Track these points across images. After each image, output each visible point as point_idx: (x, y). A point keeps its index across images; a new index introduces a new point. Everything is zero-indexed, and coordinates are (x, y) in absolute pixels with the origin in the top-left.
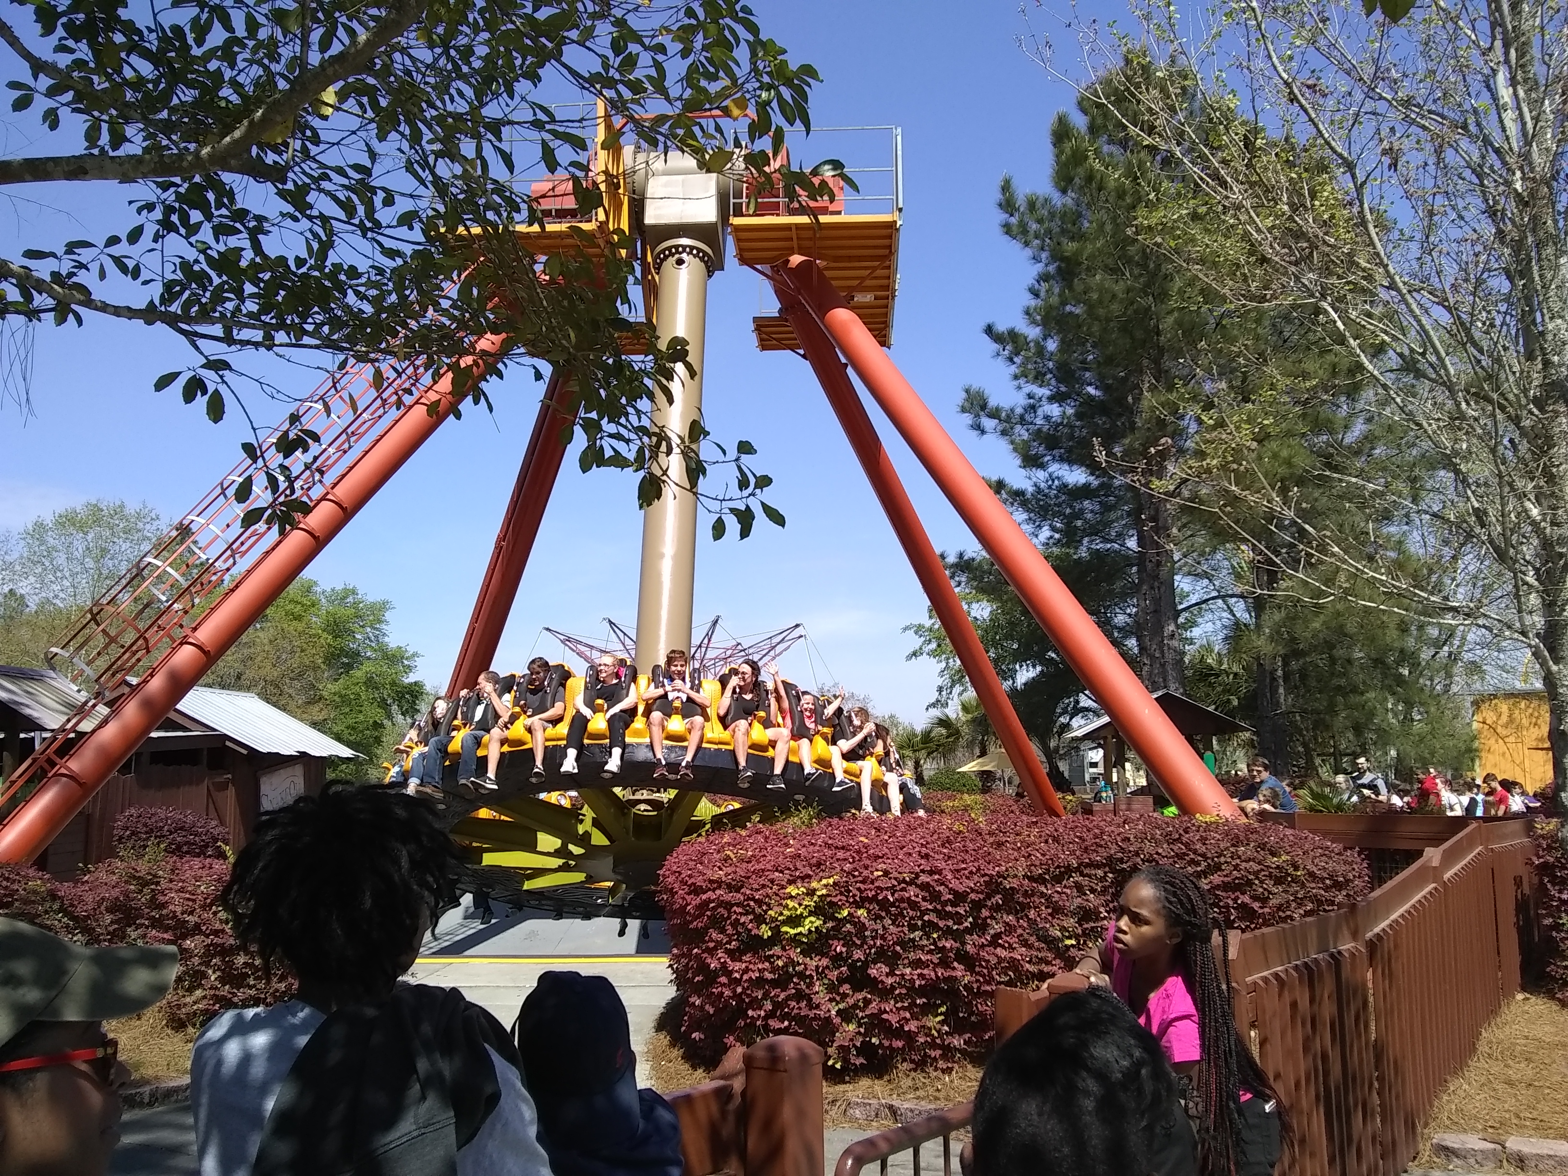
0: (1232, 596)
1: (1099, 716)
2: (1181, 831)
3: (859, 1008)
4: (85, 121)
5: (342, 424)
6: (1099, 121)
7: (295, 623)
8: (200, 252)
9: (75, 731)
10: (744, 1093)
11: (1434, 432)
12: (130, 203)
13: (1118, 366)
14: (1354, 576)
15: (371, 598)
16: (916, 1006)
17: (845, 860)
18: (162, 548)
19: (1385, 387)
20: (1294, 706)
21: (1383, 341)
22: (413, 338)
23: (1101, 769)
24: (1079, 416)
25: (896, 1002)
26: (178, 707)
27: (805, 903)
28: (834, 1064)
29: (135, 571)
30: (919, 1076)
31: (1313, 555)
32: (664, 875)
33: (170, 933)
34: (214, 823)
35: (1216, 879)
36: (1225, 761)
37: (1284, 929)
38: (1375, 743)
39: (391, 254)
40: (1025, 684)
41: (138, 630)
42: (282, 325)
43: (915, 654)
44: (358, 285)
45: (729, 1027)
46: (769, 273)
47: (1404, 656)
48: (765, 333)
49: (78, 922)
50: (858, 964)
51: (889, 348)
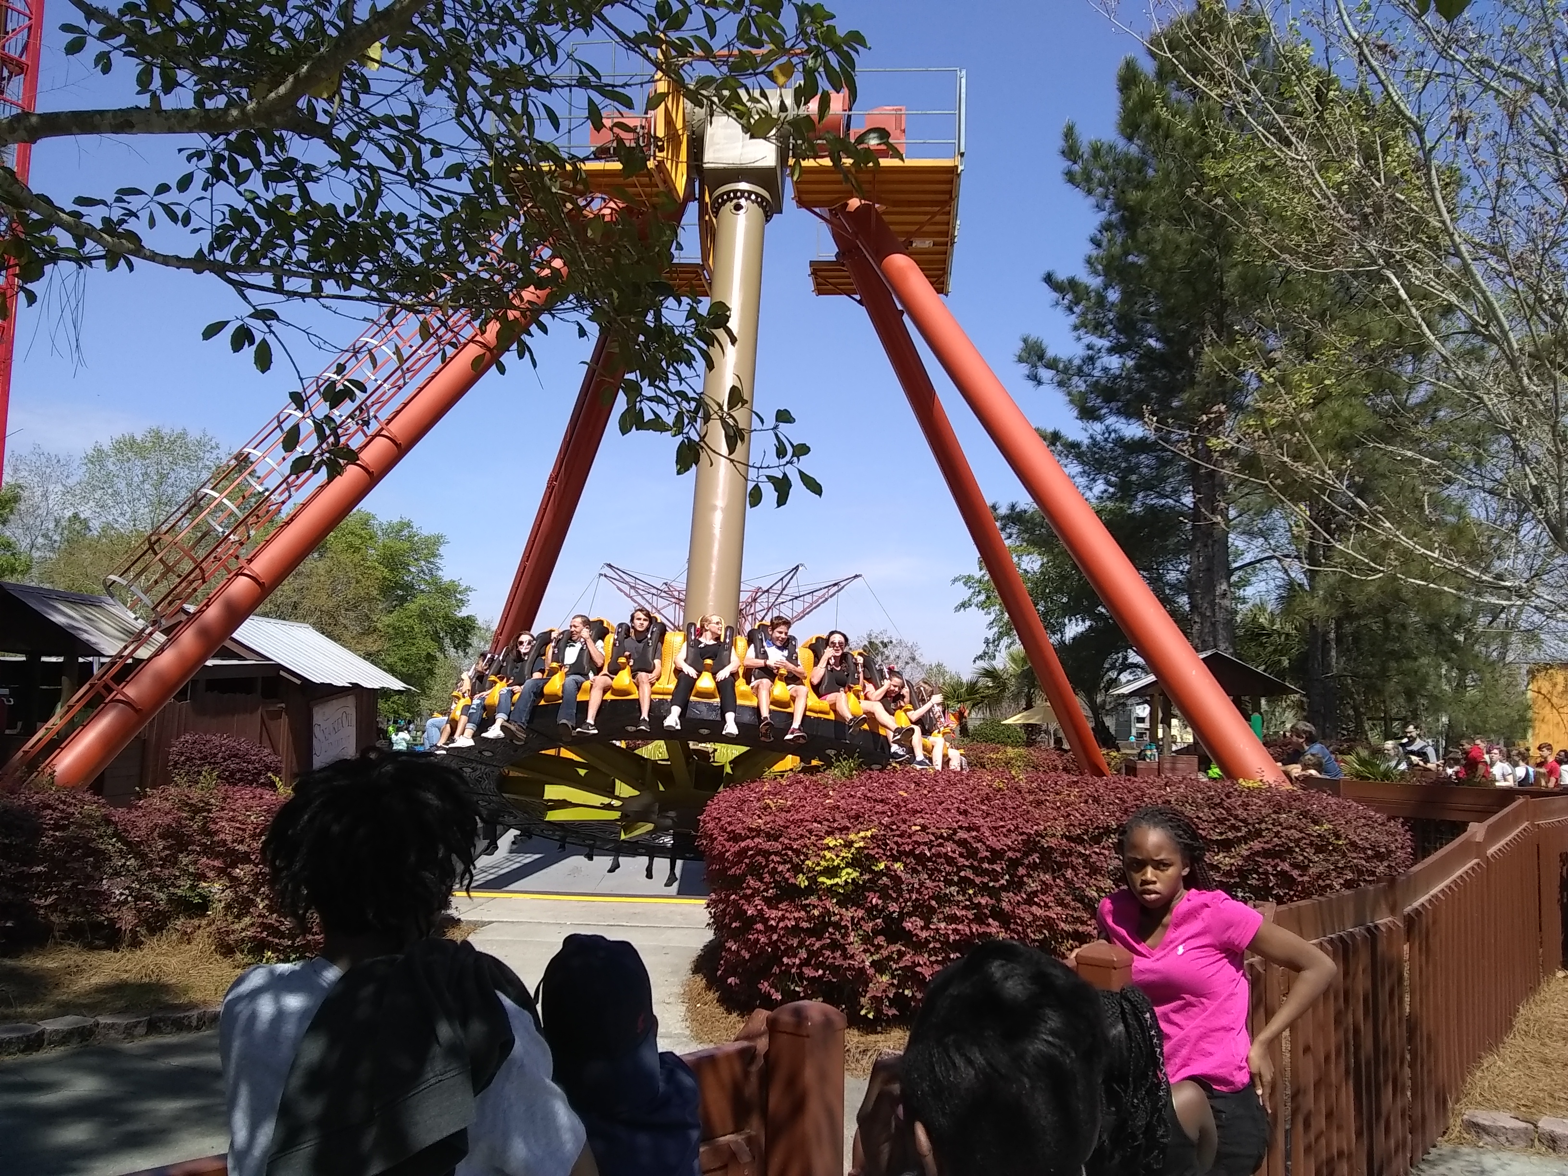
0: (1287, 556)
1: (1146, 674)
2: (1223, 796)
3: (893, 960)
4: (138, 65)
7: (351, 554)
8: (249, 201)
9: (132, 658)
10: (767, 1055)
11: (1495, 406)
12: (180, 150)
13: (1179, 318)
15: (425, 532)
17: (884, 813)
18: (220, 478)
20: (1345, 669)
23: (1146, 725)
24: (1138, 368)
25: (930, 956)
27: (843, 854)
28: (867, 1014)
29: (193, 500)
32: (704, 821)
33: (220, 860)
34: (267, 751)
35: (1256, 845)
36: (1273, 722)
37: (1320, 902)
38: (1426, 710)
40: (1074, 639)
41: (194, 561)
42: (330, 274)
43: (964, 605)
44: (407, 234)
45: (764, 973)
46: (827, 216)
47: (1459, 622)
48: (822, 277)
49: (131, 847)
50: (893, 917)
51: (946, 295)
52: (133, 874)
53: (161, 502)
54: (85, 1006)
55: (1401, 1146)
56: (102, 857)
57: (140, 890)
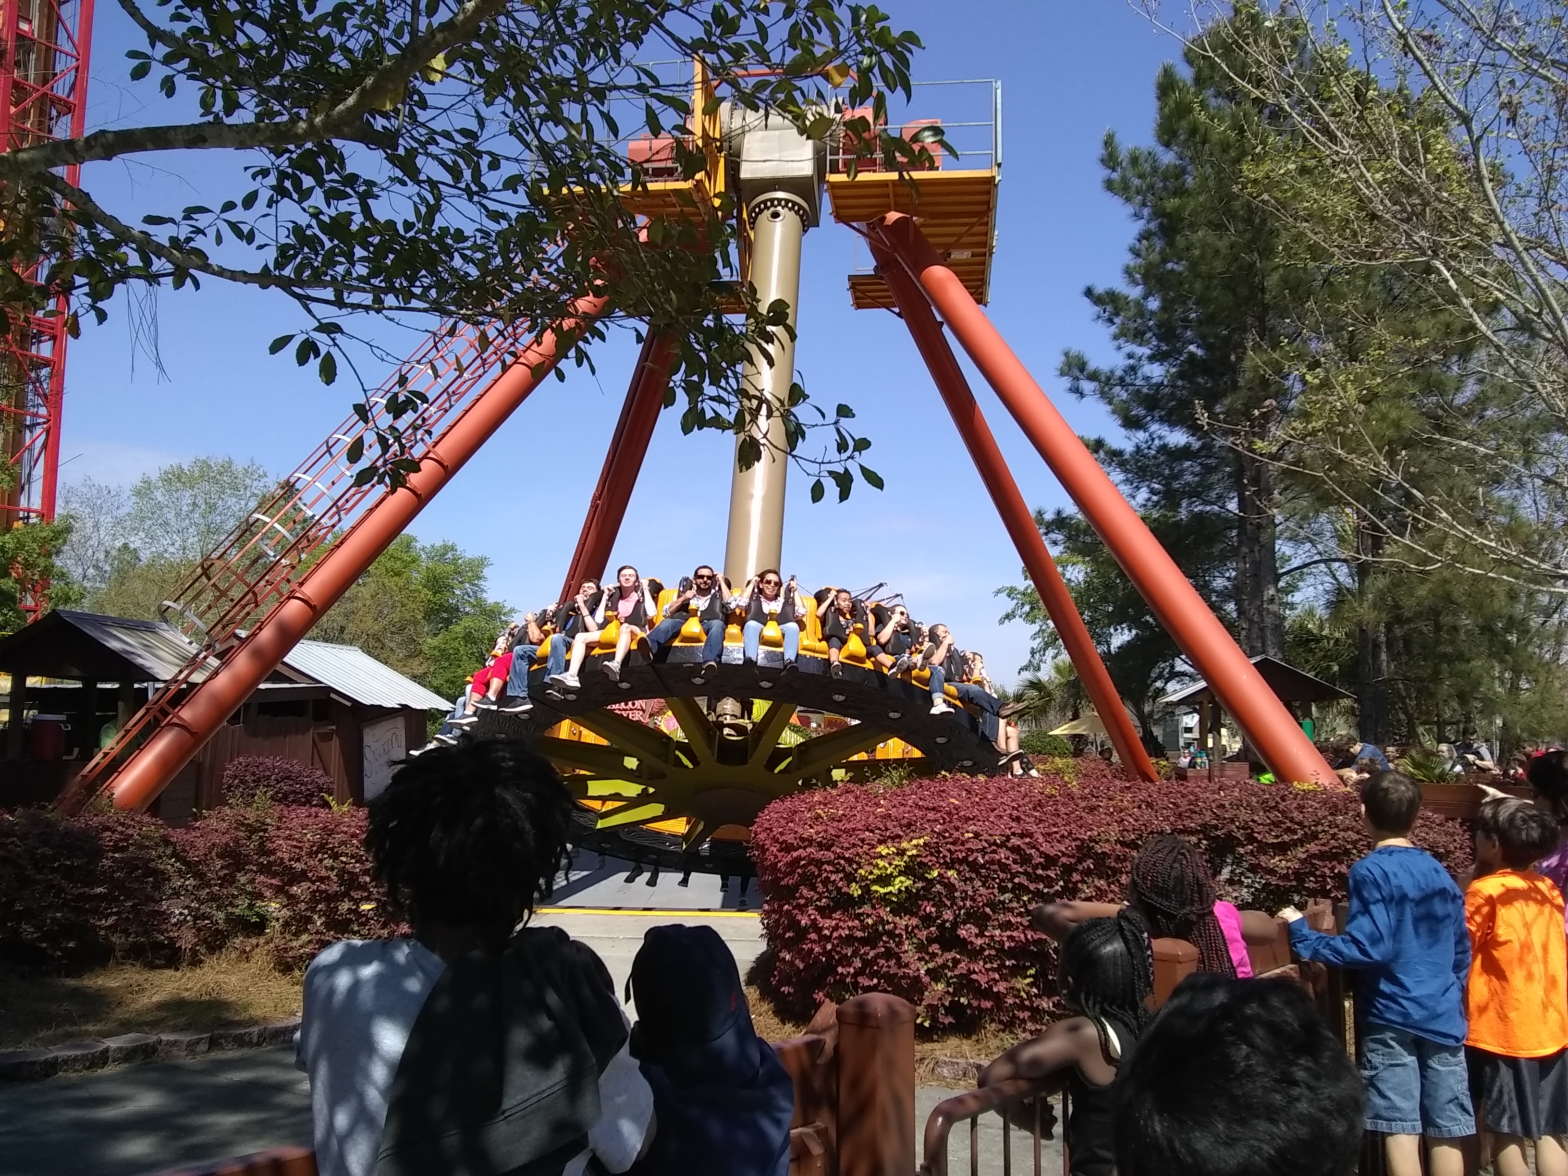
0: (1335, 560)
1: (1195, 681)
2: (1278, 799)
3: (948, 967)
4: (200, 89)
5: (443, 384)
6: (1207, 72)
7: (395, 578)
8: (311, 215)
9: (187, 682)
10: (835, 1048)
11: (1548, 394)
12: (246, 169)
13: (1221, 324)
14: (1463, 542)
15: (469, 555)
16: (1006, 967)
17: (935, 821)
18: (268, 504)
19: (1498, 348)
20: (1396, 673)
21: (1497, 300)
22: (519, 301)
23: (1196, 734)
24: (1180, 375)
25: (986, 963)
26: (286, 659)
27: (896, 863)
28: (922, 1022)
29: (244, 527)
30: (1006, 1036)
31: (1419, 521)
32: (755, 832)
33: (278, 878)
34: (319, 773)
35: (1313, 847)
36: (1325, 728)
38: (1481, 712)
39: (495, 216)
40: (1119, 648)
41: (247, 585)
42: (390, 289)
43: (1008, 617)
44: (463, 249)
45: (819, 983)
46: (865, 230)
47: (1512, 623)
48: (860, 291)
49: (190, 867)
50: (947, 924)
51: (986, 305)
52: (192, 894)
53: (210, 530)
54: (147, 1024)
56: (162, 878)
57: (199, 909)
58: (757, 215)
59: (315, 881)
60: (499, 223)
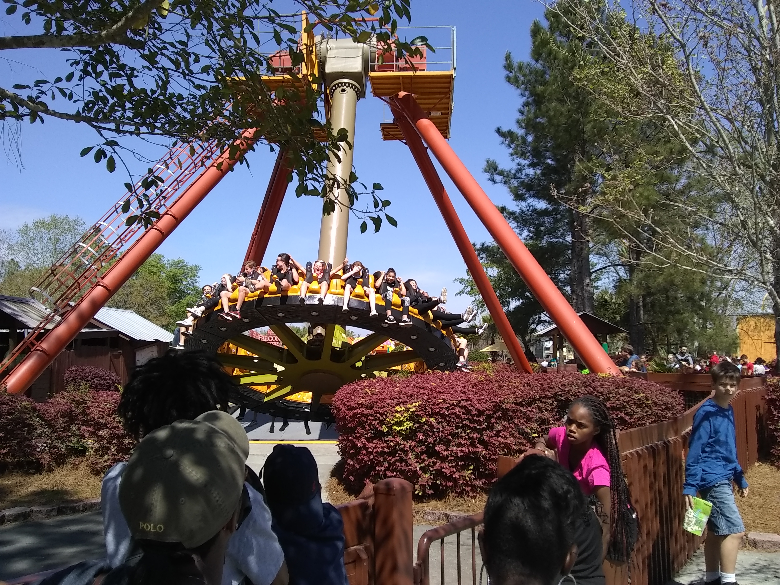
0: (618, 265)
1: (550, 324)
2: (591, 381)
3: (431, 466)
4: (44, 20)
5: (175, 176)
6: (555, 24)
7: (153, 276)
8: (102, 86)
9: (44, 329)
10: (374, 506)
11: (722, 182)
12: (67, 61)
13: (563, 149)
14: (680, 254)
15: (190, 265)
16: (459, 465)
17: (424, 394)
18: (86, 238)
19: (697, 159)
20: (648, 320)
21: (697, 137)
22: (211, 130)
23: (551, 351)
24: (543, 174)
25: (449, 463)
26: (95, 317)
27: (405, 415)
28: (418, 493)
29: (73, 249)
30: (459, 499)
31: (659, 244)
32: (335, 401)
33: (92, 427)
34: (113, 374)
36: (613, 347)
37: (641, 429)
38: (687, 339)
39: (199, 87)
40: (514, 309)
41: (75, 279)
42: (144, 124)
43: (460, 293)
44: (182, 104)
45: (367, 475)
46: (388, 100)
47: (703, 296)
48: (386, 131)
49: (46, 422)
50: (430, 445)
51: (448, 139)
52: (48, 436)
53: (56, 252)
54: (26, 502)
55: (683, 548)
56: (32, 428)
57: (51, 443)
58: (334, 90)
59: (111, 429)
60: (200, 90)
